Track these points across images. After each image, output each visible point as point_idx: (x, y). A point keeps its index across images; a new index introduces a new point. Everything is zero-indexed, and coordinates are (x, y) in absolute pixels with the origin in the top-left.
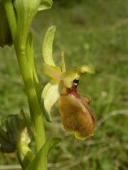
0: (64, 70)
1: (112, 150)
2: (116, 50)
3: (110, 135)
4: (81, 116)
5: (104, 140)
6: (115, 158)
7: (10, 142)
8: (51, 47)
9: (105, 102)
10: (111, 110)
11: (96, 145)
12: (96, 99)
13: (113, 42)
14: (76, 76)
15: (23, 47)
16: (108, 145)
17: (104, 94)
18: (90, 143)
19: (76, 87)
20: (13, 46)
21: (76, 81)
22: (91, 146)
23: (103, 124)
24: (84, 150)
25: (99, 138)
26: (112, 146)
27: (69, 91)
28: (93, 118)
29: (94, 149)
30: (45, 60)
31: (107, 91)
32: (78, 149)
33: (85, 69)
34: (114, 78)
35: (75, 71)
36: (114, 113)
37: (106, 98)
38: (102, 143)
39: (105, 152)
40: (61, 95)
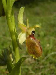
0: (28, 27)
1: (51, 70)
2: (53, 26)
3: (51, 63)
4: (35, 48)
5: (48, 65)
6: (53, 73)
7: (4, 60)
8: (22, 17)
9: (48, 49)
10: (51, 52)
11: (45, 68)
12: (44, 47)
13: (52, 22)
14: (33, 30)
15: (9, 16)
16: (50, 68)
17: (48, 45)
18: (42, 67)
19: (34, 34)
20: (5, 17)
21: (33, 32)
22: (42, 68)
23: (47, 58)
24: (39, 70)
25: (46, 65)
26: (51, 68)
27: (30, 36)
28: (41, 49)
29: (44, 69)
30: (19, 22)
31: (49, 44)
32: (37, 69)
33: (37, 26)
34: (52, 38)
35: (33, 27)
36: (53, 53)
37: (49, 47)
38: (47, 67)
39: (48, 71)
40: (27, 38)
